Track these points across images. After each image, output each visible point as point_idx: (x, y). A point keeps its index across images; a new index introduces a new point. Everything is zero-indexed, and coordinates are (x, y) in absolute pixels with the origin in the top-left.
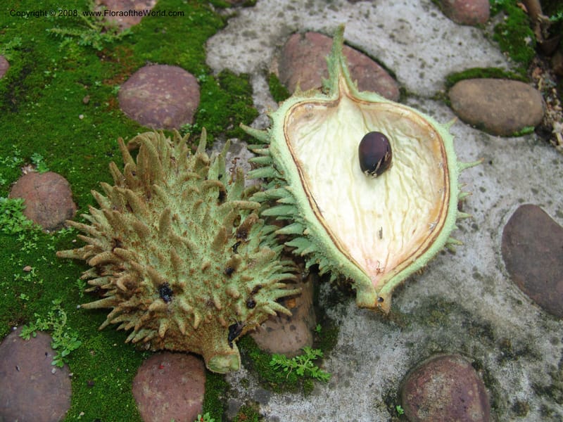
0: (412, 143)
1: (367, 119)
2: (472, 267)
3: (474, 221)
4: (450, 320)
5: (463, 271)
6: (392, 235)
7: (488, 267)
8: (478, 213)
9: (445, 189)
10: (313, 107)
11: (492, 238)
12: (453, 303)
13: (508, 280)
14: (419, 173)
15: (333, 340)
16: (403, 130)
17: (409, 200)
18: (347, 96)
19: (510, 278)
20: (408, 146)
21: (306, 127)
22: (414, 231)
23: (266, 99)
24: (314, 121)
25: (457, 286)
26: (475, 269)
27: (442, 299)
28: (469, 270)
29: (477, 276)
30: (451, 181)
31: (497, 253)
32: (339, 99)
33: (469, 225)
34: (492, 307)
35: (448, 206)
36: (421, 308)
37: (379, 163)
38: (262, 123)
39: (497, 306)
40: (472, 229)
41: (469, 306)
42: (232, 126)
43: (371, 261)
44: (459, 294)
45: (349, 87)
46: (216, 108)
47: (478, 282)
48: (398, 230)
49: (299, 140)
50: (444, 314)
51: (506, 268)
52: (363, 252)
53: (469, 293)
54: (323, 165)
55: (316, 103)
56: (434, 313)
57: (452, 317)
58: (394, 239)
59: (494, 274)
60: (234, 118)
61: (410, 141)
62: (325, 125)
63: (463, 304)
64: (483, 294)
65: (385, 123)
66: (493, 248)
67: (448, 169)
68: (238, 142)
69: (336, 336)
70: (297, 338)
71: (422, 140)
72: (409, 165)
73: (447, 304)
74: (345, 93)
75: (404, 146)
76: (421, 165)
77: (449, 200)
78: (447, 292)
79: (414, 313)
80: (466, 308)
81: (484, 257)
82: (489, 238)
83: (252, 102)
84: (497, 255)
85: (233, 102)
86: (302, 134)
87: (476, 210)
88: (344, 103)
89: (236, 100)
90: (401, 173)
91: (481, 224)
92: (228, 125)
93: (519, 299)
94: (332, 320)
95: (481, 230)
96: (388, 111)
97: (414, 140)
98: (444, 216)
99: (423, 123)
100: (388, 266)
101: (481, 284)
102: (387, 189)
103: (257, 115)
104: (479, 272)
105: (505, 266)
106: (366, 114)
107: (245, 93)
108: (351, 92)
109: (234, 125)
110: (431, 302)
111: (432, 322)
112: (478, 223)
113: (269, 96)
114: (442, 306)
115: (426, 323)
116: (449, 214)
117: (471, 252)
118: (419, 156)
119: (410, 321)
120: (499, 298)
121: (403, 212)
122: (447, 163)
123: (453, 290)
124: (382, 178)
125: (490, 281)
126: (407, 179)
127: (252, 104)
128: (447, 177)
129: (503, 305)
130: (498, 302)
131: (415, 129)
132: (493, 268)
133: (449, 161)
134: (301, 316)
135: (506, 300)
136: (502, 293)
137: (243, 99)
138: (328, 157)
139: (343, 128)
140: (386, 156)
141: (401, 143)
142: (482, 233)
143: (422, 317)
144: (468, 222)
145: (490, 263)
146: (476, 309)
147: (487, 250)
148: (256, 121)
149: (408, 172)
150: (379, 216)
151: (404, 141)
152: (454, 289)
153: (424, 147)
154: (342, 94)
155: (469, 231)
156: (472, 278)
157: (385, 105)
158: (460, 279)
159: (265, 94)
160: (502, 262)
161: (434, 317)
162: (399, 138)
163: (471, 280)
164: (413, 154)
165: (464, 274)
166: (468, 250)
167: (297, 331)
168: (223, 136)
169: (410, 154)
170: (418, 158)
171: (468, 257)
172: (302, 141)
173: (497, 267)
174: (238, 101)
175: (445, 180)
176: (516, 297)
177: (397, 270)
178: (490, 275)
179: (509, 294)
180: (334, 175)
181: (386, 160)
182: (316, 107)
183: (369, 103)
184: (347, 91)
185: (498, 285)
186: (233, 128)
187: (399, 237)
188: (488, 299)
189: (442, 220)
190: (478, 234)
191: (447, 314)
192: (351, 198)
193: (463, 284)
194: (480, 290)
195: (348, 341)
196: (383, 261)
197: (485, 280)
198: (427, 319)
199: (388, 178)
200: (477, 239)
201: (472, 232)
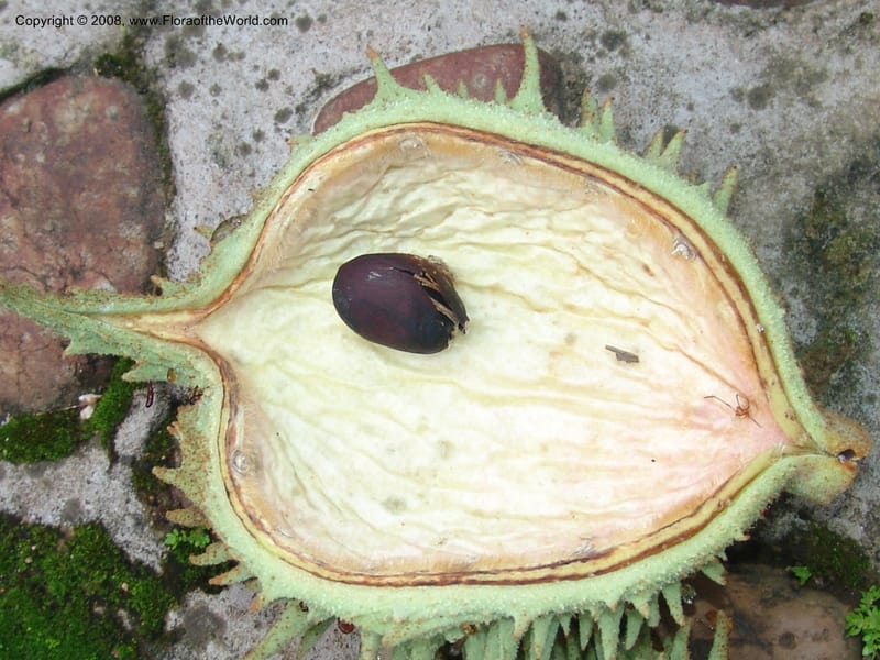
0: (394, 187)
1: (277, 283)
2: (731, 101)
3: (592, 36)
4: (863, 223)
5: (735, 128)
6: (633, 325)
7: (741, 60)
8: (571, 14)
9: (591, 176)
10: (238, 452)
11: (660, 11)
12: (819, 195)
13: (789, 16)
14: (487, 198)
15: (846, 549)
16: (351, 198)
17: (547, 245)
18: (200, 322)
19: (787, 9)
20: (398, 199)
21: (278, 474)
22: (647, 269)
23: (47, 484)
24: (266, 449)
25: (773, 163)
26: (737, 95)
27: (801, 221)
28: (737, 112)
29: (759, 98)
30: (572, 151)
31: (706, 13)
32: (214, 356)
33: (601, 55)
34: (856, 96)
35: (643, 188)
36: (812, 286)
37: (440, 307)
38: (130, 522)
39: (857, 81)
40: (616, 52)
41: (838, 155)
42: (122, 613)
43: (699, 412)
44: (798, 168)
45: (176, 311)
46: (52, 643)
47: (775, 100)
48: (622, 304)
49: (312, 506)
50: (843, 232)
51: (756, 6)
52: (662, 421)
53: (801, 140)
54: (391, 451)
55: (230, 439)
56: (833, 257)
57: (856, 213)
58: (645, 324)
59: (767, 50)
60: (96, 598)
61: (386, 191)
62: (272, 411)
63: (828, 170)
64: (813, 104)
65: (311, 240)
66: (690, 18)
67: (534, 147)
68: (180, 615)
69: (838, 538)
70: (816, 639)
71: (399, 162)
72: (447, 211)
73: (817, 211)
74: (188, 325)
75: (391, 209)
76: (464, 186)
77: (627, 180)
78: (784, 196)
79: (822, 309)
80: (840, 165)
81: (708, 57)
82: (658, 20)
83: (49, 528)
84: (711, 16)
85: (39, 589)
86: (295, 492)
87: (561, 16)
88: (216, 335)
89: (36, 577)
90: (460, 237)
91: (608, 22)
92: (118, 623)
93: (857, 13)
94: (791, 534)
95: (629, 31)
96: (288, 228)
97: (389, 180)
98: (665, 210)
99: (360, 152)
100: (729, 377)
101: (783, 94)
102: (494, 289)
103: (98, 527)
104: (750, 87)
105: (747, 8)
106: (269, 281)
107: (14, 539)
108: (192, 309)
109: (122, 606)
110: (800, 252)
111: (857, 272)
112: (603, 27)
113: (36, 473)
114: (821, 228)
115: (858, 290)
116: (665, 194)
117: (685, 85)
118: (433, 181)
119: (843, 330)
120: (836, 64)
121: (578, 274)
122: (512, 141)
123: (782, 180)
124: (467, 296)
125: (781, 68)
126: (484, 229)
127: (55, 532)
128: (558, 158)
129: (859, 64)
130: (846, 73)
131: (366, 170)
132: (749, 45)
133: (510, 133)
134: (759, 611)
135: (848, 51)
136: (826, 52)
137: (36, 556)
138: (369, 430)
139: (285, 356)
140: (427, 283)
141: (383, 214)
142: (638, 31)
143: (839, 294)
144: (593, 53)
145: (732, 48)
146: (852, 141)
147: (690, 37)
148: (119, 538)
149: (467, 220)
150: (571, 339)
151: (377, 205)
152: (777, 174)
153: (421, 163)
154: (190, 334)
155: (620, 62)
156: (761, 113)
157: (268, 239)
158: (756, 147)
159: (28, 480)
160: (736, 10)
161: (846, 260)
162: (368, 215)
163: (767, 118)
164: (420, 192)
165: (743, 130)
166: (677, 89)
167: (799, 634)
168: (149, 648)
169: (421, 201)
170: (440, 183)
171: (699, 98)
172: (314, 496)
173: (748, 35)
174: (39, 570)
175: (565, 167)
176: (848, 22)
177: (771, 378)
178: (765, 61)
179: (834, 36)
180: (422, 429)
181: (434, 286)
182: (239, 441)
183: (245, 269)
184: (185, 317)
185: (799, 52)
186: (132, 612)
187: (644, 309)
188: (831, 95)
189: (677, 219)
190: (636, 41)
191: (845, 224)
192: (502, 401)
193: (770, 146)
194: (800, 106)
195: (858, 512)
196: (708, 385)
197: (773, 81)
198: (845, 281)
200: (652, 50)
201: (624, 54)
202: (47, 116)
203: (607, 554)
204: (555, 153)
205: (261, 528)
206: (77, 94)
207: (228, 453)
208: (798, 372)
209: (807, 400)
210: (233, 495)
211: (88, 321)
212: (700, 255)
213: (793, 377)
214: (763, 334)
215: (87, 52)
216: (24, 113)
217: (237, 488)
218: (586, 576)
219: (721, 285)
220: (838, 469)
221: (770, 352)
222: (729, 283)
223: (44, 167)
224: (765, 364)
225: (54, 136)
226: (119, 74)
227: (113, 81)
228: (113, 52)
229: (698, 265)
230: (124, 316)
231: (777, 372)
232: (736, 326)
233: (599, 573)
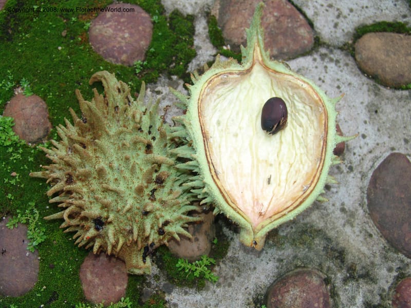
0: (306, 109)
1: (273, 83)
2: (341, 202)
3: (351, 163)
4: (314, 244)
5: (333, 205)
6: (278, 182)
7: (353, 204)
8: (355, 156)
9: (321, 159)
10: (227, 76)
11: (362, 179)
12: (320, 231)
13: (367, 215)
14: (307, 135)
15: (224, 252)
16: (300, 98)
17: (296, 154)
18: (260, 63)
19: (369, 214)
20: (302, 111)
21: (222, 90)
22: (295, 182)
23: (204, 41)
24: (228, 85)
25: (326, 217)
26: (343, 204)
27: (312, 226)
28: (338, 205)
29: (343, 210)
30: (327, 153)
31: (363, 192)
32: (252, 67)
33: (346, 166)
34: (349, 237)
35: (320, 174)
36: (295, 232)
37: (276, 126)
38: (198, 63)
39: (353, 236)
40: (348, 170)
41: (331, 234)
42: (174, 64)
43: (258, 203)
44: (326, 224)
45: (262, 56)
46: (163, 48)
47: (343, 215)
48: (283, 177)
49: (215, 100)
50: (311, 238)
51: (368, 205)
52: (253, 193)
53: (334, 223)
54: (233, 120)
55: (230, 73)
56: (304, 237)
57: (317, 241)
58: (279, 185)
59: (357, 210)
60: (177, 57)
61: (304, 107)
62: (239, 86)
63: (327, 232)
64: (344, 225)
65: (287, 89)
66: (361, 188)
67: (326, 142)
68: (176, 79)
69: (227, 249)
70: (198, 248)
71: (313, 109)
72: (301, 125)
73: (316, 231)
74: (258, 60)
75: (299, 110)
76: (309, 128)
77: (322, 169)
78: (318, 221)
79: (289, 236)
80: (329, 235)
81: (351, 195)
82: (359, 180)
83: (193, 43)
84: (363, 194)
85: (177, 42)
86: (218, 95)
87: (354, 154)
88: (257, 68)
89: (180, 41)
90: (294, 131)
91: (356, 166)
92: (171, 63)
93: (372, 233)
94: (226, 236)
95: (354, 172)
96: (290, 81)
97: (307, 107)
98: (315, 181)
99: (315, 96)
100: (269, 209)
101: (345, 216)
102: (281, 142)
103: (195, 55)
104: (345, 207)
105: (367, 203)
106: (274, 80)
107: (188, 34)
108: (263, 60)
109: (176, 64)
110: (303, 228)
111: (301, 244)
112: (354, 165)
113: (207, 37)
114: (311, 232)
115: (296, 245)
116: (320, 180)
117: (343, 190)
118: (309, 119)
119: (284, 242)
120: (357, 229)
121: (289, 164)
122: (327, 136)
123: (322, 220)
124: (278, 135)
125: (352, 215)
126: (297, 136)
127: (192, 44)
128: (324, 149)
129: (358, 236)
130: (355, 233)
131: (309, 99)
132: (357, 205)
133: (329, 135)
134: (204, 231)
135: (361, 232)
136: (359, 226)
137: (185, 40)
138: (237, 114)
139: (253, 89)
140: (281, 121)
141: (297, 108)
142: (355, 175)
143: (294, 240)
144: (346, 164)
145: (355, 200)
146: (336, 237)
147: (356, 189)
148: (194, 61)
149: (299, 131)
150: (271, 165)
151: (300, 106)
152: (323, 218)
153: (314, 115)
154: (256, 61)
155: (345, 171)
156: (339, 211)
157: (286, 76)
158: (329, 211)
159: (205, 36)
160: (366, 200)
161: (303, 240)
162: (296, 103)
163: (338, 213)
164: (305, 117)
165: (334, 207)
166: (341, 188)
167: (199, 242)
168: (166, 72)
169: (303, 117)
170: (309, 122)
171: (340, 194)
172: (218, 100)
173: (360, 204)
174: (182, 42)
175: (322, 151)
176: (369, 231)
177: (273, 219)
178: (354, 210)
179: (364, 228)
180: (240, 128)
181: (281, 124)
182: (231, 76)
183: (276, 72)
184: (260, 59)
185: (358, 219)
186: (175, 67)
187: (283, 184)
188: (348, 229)
189: (313, 185)
190: (352, 175)
191: (313, 239)
192: (251, 149)
193: (331, 216)
194: (343, 221)
195: (235, 254)
196: (266, 204)
197: (348, 213)
198: (298, 241)
199: (282, 135)
200: (350, 179)
201: (348, 172)
202: (301, 26)
203: (218, 178)
204: (326, 148)
205: (209, 84)
206: (308, 32)
207: (227, 73)
208: (276, 226)
209: (268, 230)
210: (216, 76)
211: (256, 32)
212: (304, 193)
213: (274, 225)
214: (285, 215)
215: (320, 33)
216: (301, 20)
217: (218, 76)
218: (211, 173)
219: (297, 200)
220: (250, 241)
221: (280, 218)
222: (297, 203)
223: (288, 27)
224: (276, 217)
225: (296, 28)
226: (315, 43)
227: (313, 41)
228: (321, 40)
229: (302, 193)
230: (258, 42)
231: (275, 220)
232: (285, 207)
233: (212, 176)
